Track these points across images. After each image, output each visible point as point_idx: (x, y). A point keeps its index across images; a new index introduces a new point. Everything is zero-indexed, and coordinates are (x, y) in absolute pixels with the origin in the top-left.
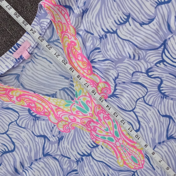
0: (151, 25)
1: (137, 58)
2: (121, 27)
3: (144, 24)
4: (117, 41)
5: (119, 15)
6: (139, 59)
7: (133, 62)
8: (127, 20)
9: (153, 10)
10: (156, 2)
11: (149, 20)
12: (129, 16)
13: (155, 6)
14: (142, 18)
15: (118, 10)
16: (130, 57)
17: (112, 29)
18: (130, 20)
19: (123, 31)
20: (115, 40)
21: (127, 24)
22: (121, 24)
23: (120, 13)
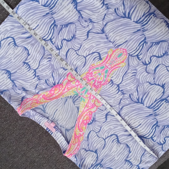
0: (28, 49)
1: (50, 56)
2: (31, 67)
3: (28, 53)
4: (40, 69)
5: (25, 69)
6: (51, 55)
7: (53, 59)
8: (27, 63)
9: (19, 48)
10: (15, 47)
11: (26, 50)
12: (24, 63)
13: (17, 47)
14: (25, 54)
15: (21, 70)
16: (50, 61)
17: (33, 73)
18: (27, 62)
19: (34, 66)
20: (40, 71)
21: (29, 63)
22: (29, 67)
23: (23, 68)
